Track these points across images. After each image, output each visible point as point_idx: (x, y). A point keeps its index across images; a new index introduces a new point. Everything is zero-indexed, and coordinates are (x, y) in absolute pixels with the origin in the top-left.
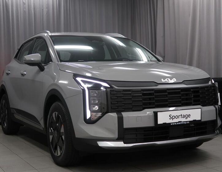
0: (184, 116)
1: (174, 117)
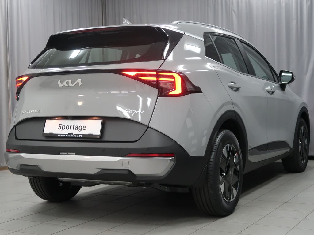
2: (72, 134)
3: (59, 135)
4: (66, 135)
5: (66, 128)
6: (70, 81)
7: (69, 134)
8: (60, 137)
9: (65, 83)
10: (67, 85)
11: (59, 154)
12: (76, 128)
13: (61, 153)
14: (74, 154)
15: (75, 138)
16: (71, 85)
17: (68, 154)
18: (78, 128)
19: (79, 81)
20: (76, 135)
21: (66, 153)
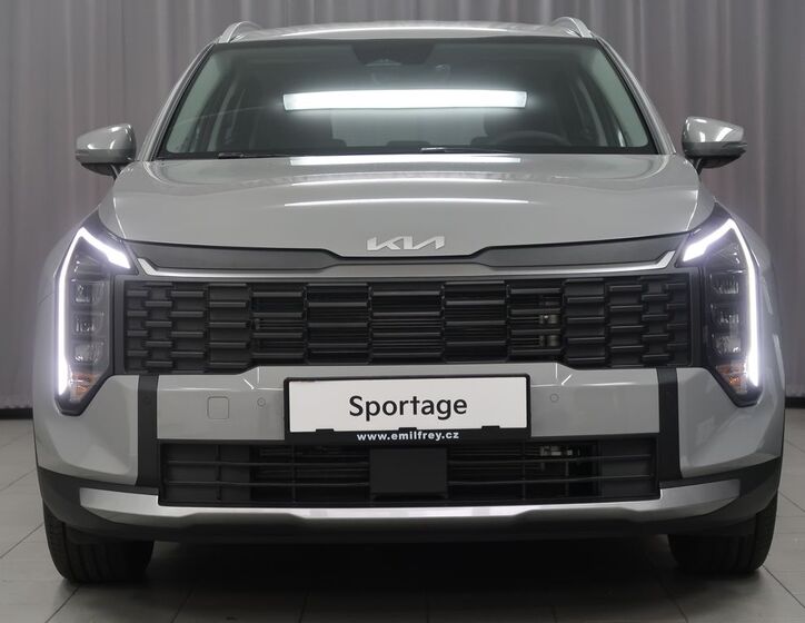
0: (430, 408)
1: (373, 408)
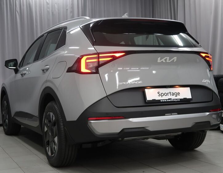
2: (171, 99)
3: (161, 101)
4: (167, 100)
5: (164, 94)
6: (168, 58)
7: (169, 99)
8: (163, 102)
9: (163, 60)
10: (164, 61)
11: (164, 115)
12: (173, 95)
13: (166, 115)
14: (177, 114)
15: (175, 101)
16: (168, 61)
17: (171, 115)
18: (173, 94)
19: (175, 58)
20: (175, 99)
21: (170, 114)
